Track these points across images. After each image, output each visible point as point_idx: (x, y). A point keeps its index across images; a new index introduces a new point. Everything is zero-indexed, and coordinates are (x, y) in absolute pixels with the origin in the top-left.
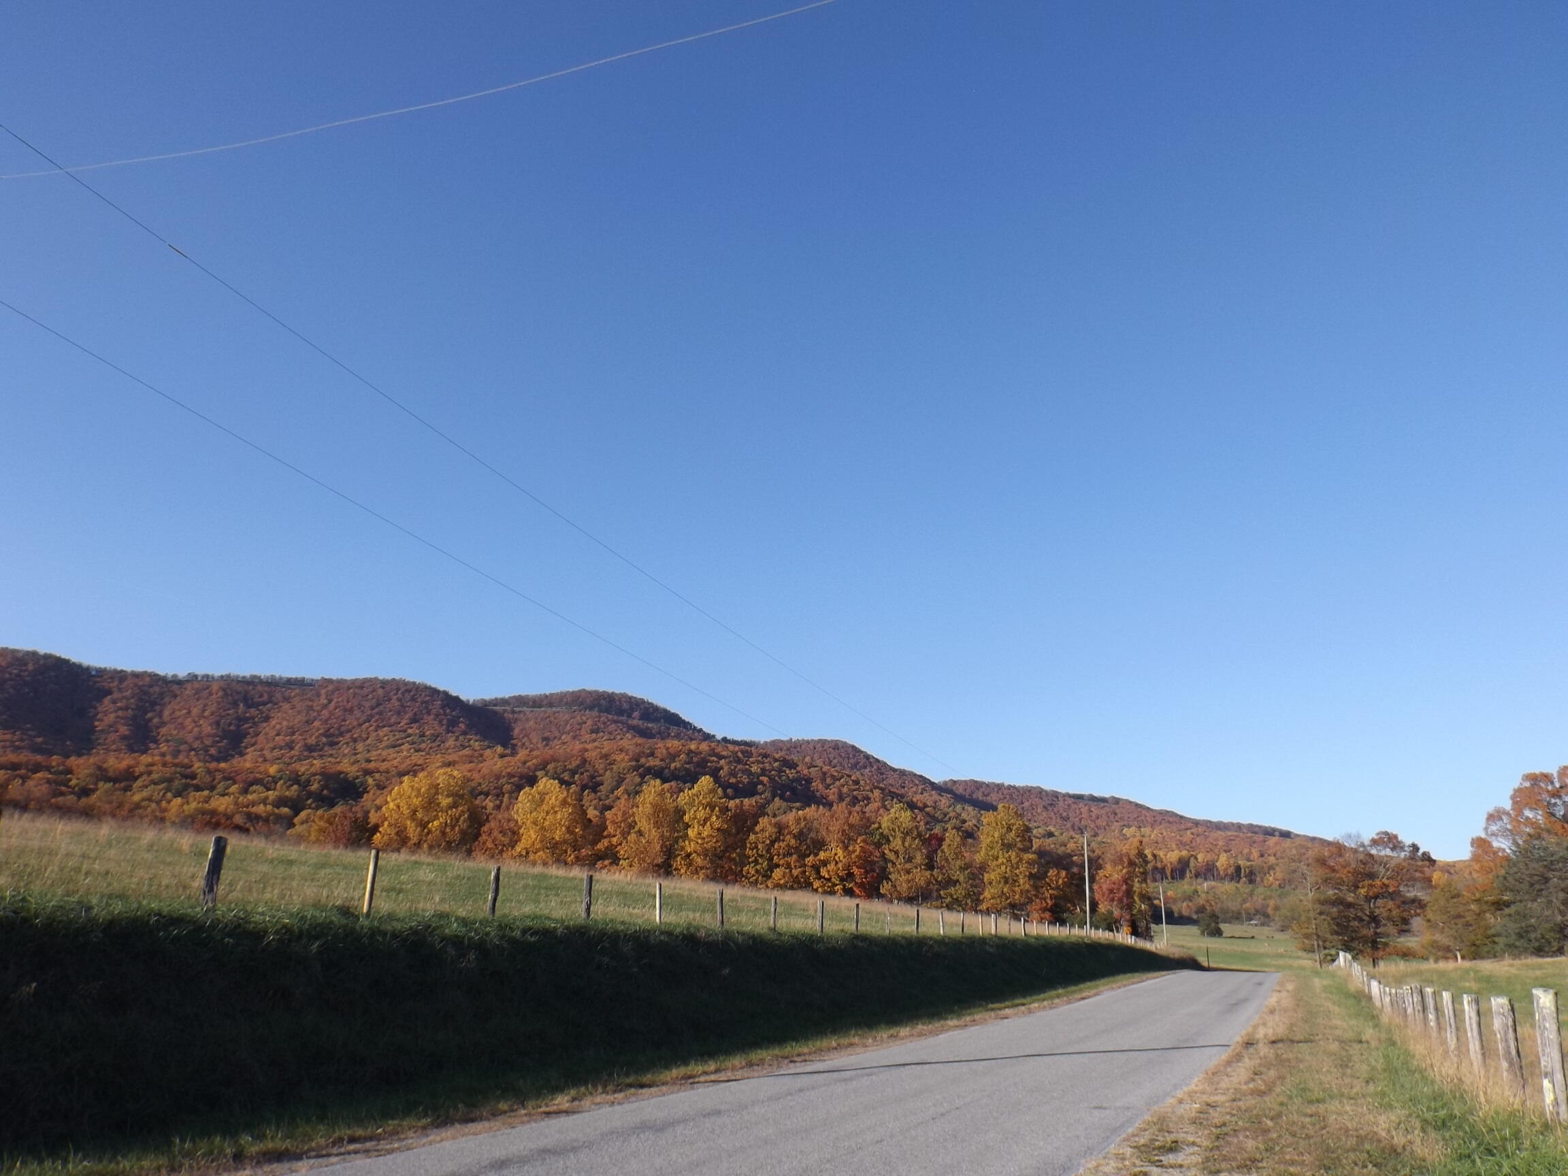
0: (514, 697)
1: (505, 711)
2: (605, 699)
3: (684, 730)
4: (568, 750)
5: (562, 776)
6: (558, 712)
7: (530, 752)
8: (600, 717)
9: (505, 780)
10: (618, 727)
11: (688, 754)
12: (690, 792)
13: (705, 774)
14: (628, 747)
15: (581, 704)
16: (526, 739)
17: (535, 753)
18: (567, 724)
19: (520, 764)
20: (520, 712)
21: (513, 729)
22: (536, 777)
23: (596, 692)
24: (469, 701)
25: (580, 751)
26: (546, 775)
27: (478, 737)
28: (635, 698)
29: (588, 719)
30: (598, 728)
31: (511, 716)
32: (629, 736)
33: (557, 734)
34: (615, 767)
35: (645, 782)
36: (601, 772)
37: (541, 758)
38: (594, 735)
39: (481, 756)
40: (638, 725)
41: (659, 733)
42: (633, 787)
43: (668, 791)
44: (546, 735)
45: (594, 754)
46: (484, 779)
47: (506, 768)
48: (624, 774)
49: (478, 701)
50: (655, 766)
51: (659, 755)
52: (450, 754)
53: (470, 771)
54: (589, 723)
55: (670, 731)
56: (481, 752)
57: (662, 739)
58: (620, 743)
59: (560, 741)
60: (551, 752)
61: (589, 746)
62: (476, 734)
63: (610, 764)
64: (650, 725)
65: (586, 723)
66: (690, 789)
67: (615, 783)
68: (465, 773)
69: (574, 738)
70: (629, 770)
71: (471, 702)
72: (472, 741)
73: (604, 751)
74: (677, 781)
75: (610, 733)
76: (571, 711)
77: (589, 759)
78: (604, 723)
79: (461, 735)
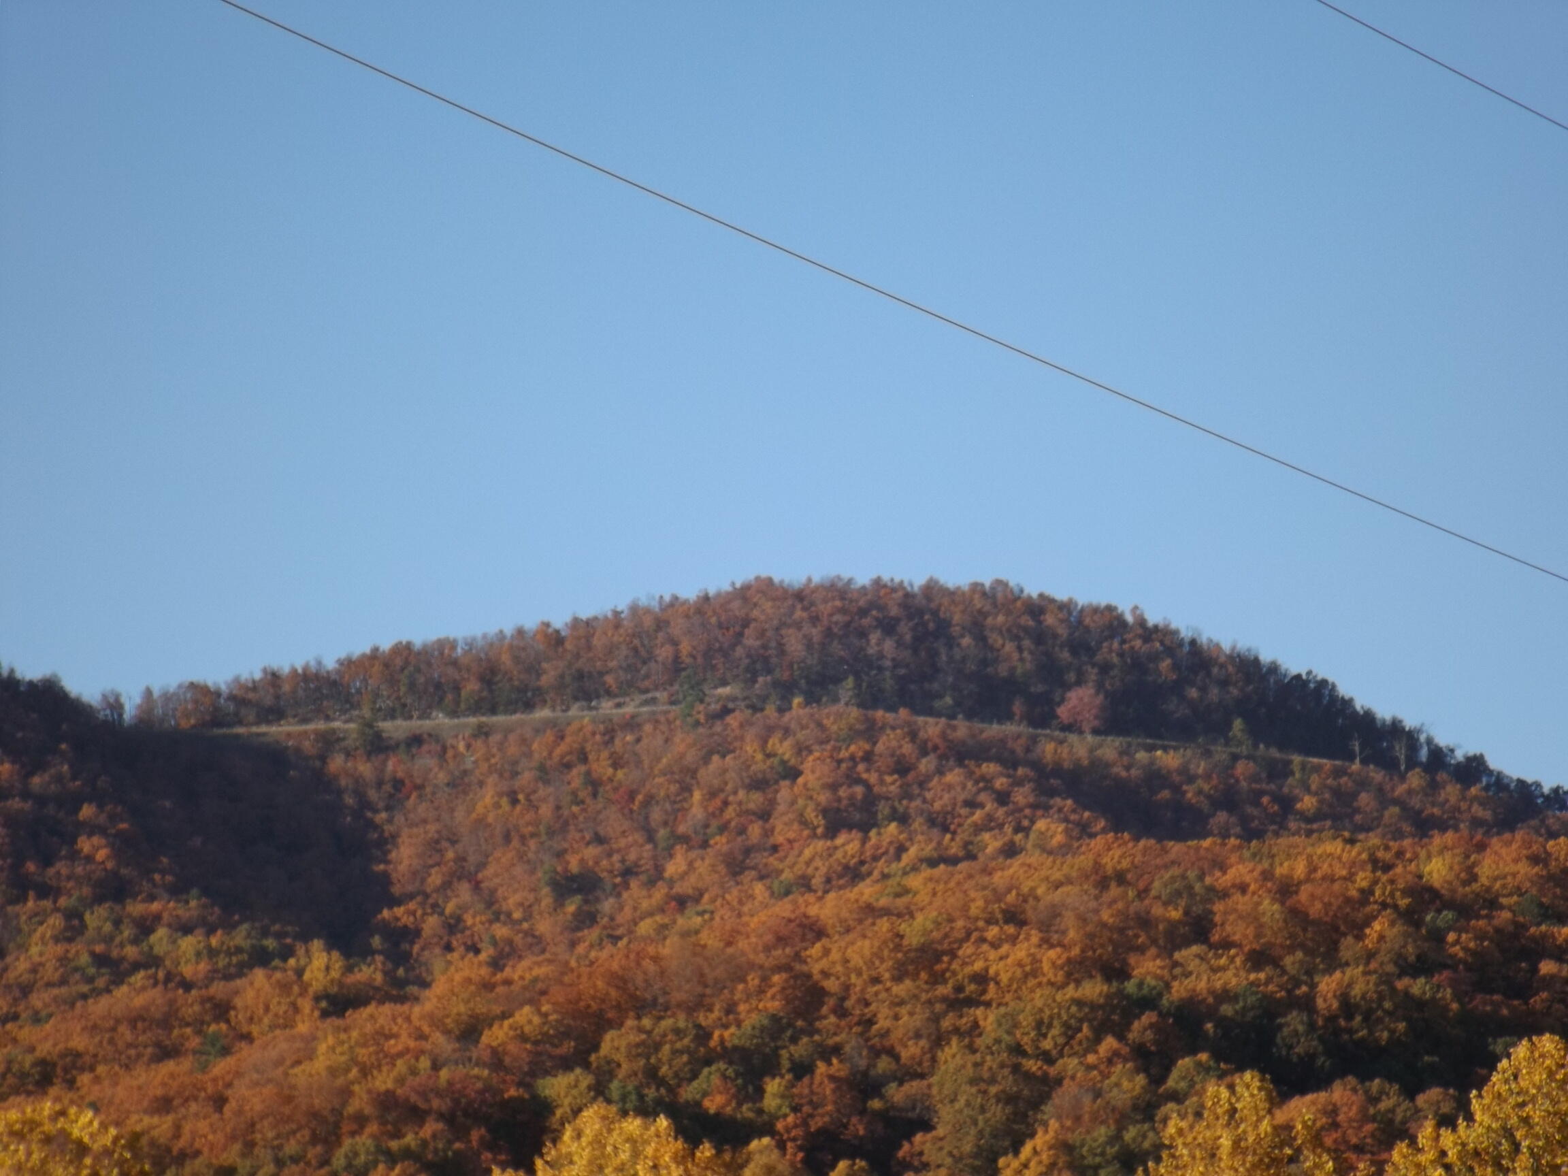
0: (375, 655)
1: (329, 741)
2: (888, 627)
3: (1377, 775)
4: (710, 940)
5: (688, 1093)
6: (632, 724)
7: (496, 964)
8: (871, 731)
9: (364, 1142)
10: (987, 781)
11: (1411, 917)
12: (1447, 1139)
13: (1529, 1027)
14: (1050, 897)
15: (758, 665)
16: (464, 892)
17: (522, 970)
18: (686, 789)
19: (441, 1043)
20: (416, 740)
21: (386, 843)
22: (544, 1108)
23: (838, 591)
24: (116, 705)
25: (781, 940)
26: (599, 1091)
27: (193, 906)
28: (1065, 607)
29: (802, 750)
30: (870, 800)
31: (365, 769)
32: (1051, 829)
33: (641, 853)
34: (988, 1019)
35: (1177, 1097)
36: (910, 1051)
37: (559, 994)
38: (848, 844)
39: (222, 1010)
40: (1097, 765)
41: (1228, 800)
42: (1102, 1133)
43: (1316, 1140)
44: (574, 866)
45: (860, 950)
46: (250, 1145)
47: (365, 1072)
48: (1048, 1058)
49: (167, 697)
50: (1225, 996)
51: (1238, 931)
52: (37, 1019)
53: (163, 1105)
54: (815, 772)
55: (1291, 785)
56: (218, 989)
57: (1251, 834)
58: (1000, 879)
59: (660, 892)
60: (611, 958)
61: (827, 909)
62: (177, 891)
63: (960, 1002)
64: (1169, 759)
65: (792, 774)
66: (1447, 1121)
67: (997, 1113)
68: (140, 1122)
69: (736, 866)
70: (1070, 1032)
71: (131, 707)
72: (161, 933)
73: (915, 931)
74: (1365, 1076)
75: (941, 823)
76: (700, 710)
77: (831, 985)
78: (902, 768)
79: (99, 899)
